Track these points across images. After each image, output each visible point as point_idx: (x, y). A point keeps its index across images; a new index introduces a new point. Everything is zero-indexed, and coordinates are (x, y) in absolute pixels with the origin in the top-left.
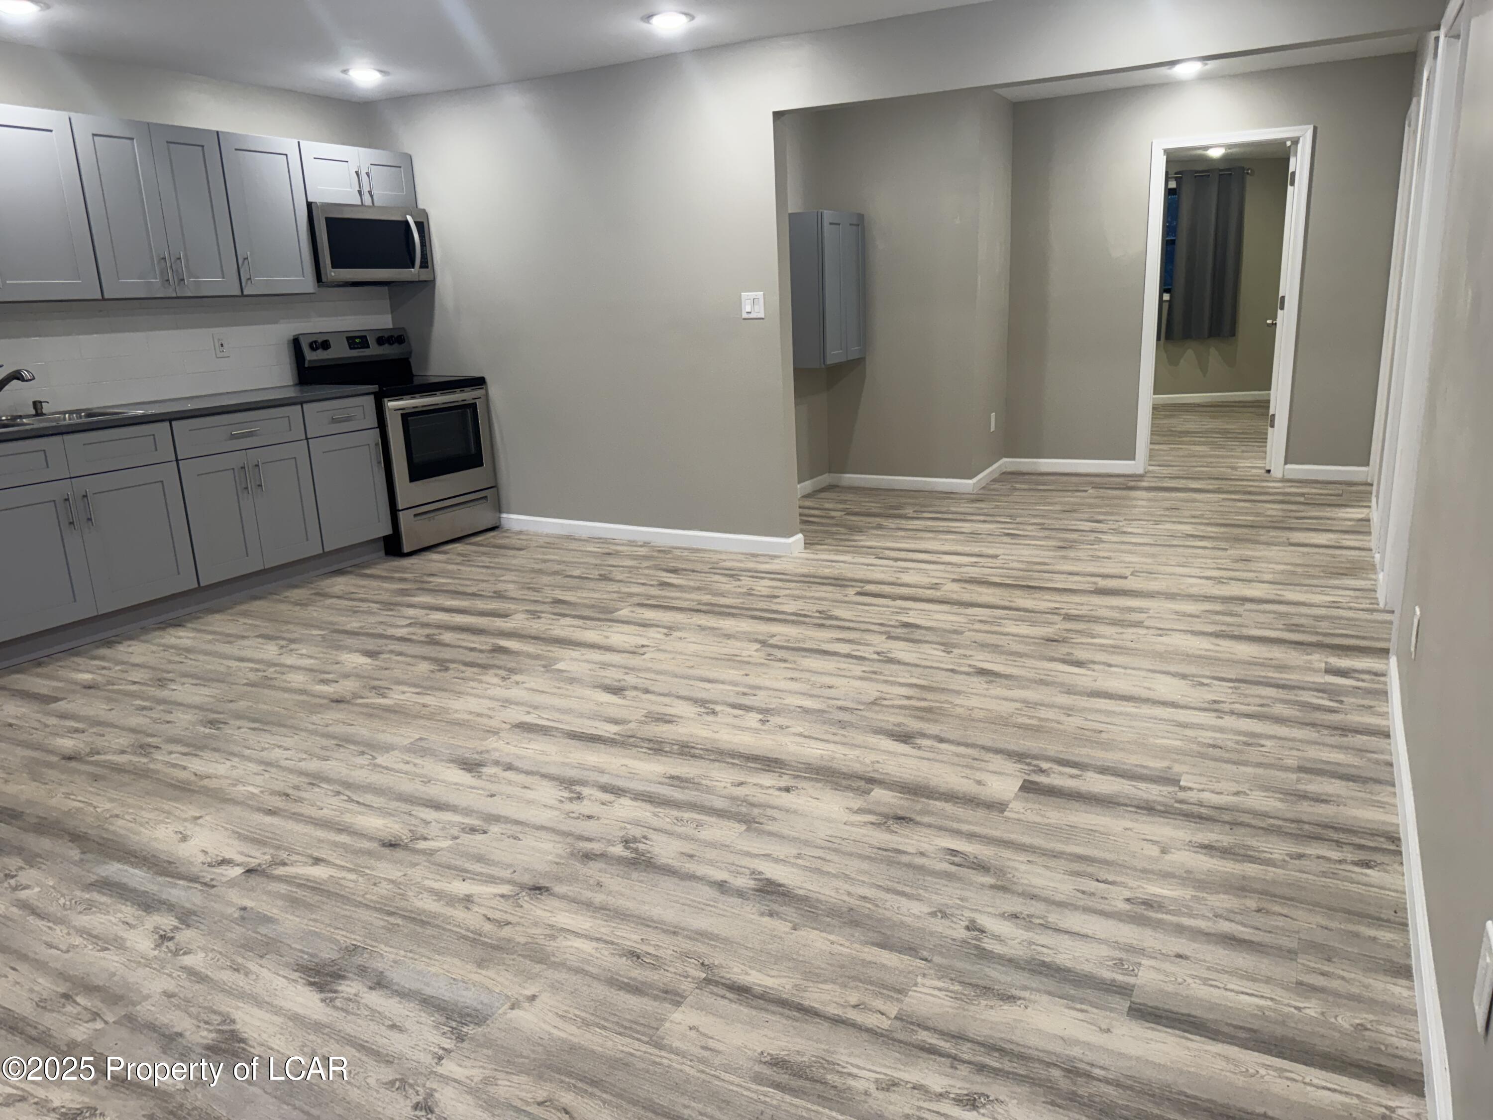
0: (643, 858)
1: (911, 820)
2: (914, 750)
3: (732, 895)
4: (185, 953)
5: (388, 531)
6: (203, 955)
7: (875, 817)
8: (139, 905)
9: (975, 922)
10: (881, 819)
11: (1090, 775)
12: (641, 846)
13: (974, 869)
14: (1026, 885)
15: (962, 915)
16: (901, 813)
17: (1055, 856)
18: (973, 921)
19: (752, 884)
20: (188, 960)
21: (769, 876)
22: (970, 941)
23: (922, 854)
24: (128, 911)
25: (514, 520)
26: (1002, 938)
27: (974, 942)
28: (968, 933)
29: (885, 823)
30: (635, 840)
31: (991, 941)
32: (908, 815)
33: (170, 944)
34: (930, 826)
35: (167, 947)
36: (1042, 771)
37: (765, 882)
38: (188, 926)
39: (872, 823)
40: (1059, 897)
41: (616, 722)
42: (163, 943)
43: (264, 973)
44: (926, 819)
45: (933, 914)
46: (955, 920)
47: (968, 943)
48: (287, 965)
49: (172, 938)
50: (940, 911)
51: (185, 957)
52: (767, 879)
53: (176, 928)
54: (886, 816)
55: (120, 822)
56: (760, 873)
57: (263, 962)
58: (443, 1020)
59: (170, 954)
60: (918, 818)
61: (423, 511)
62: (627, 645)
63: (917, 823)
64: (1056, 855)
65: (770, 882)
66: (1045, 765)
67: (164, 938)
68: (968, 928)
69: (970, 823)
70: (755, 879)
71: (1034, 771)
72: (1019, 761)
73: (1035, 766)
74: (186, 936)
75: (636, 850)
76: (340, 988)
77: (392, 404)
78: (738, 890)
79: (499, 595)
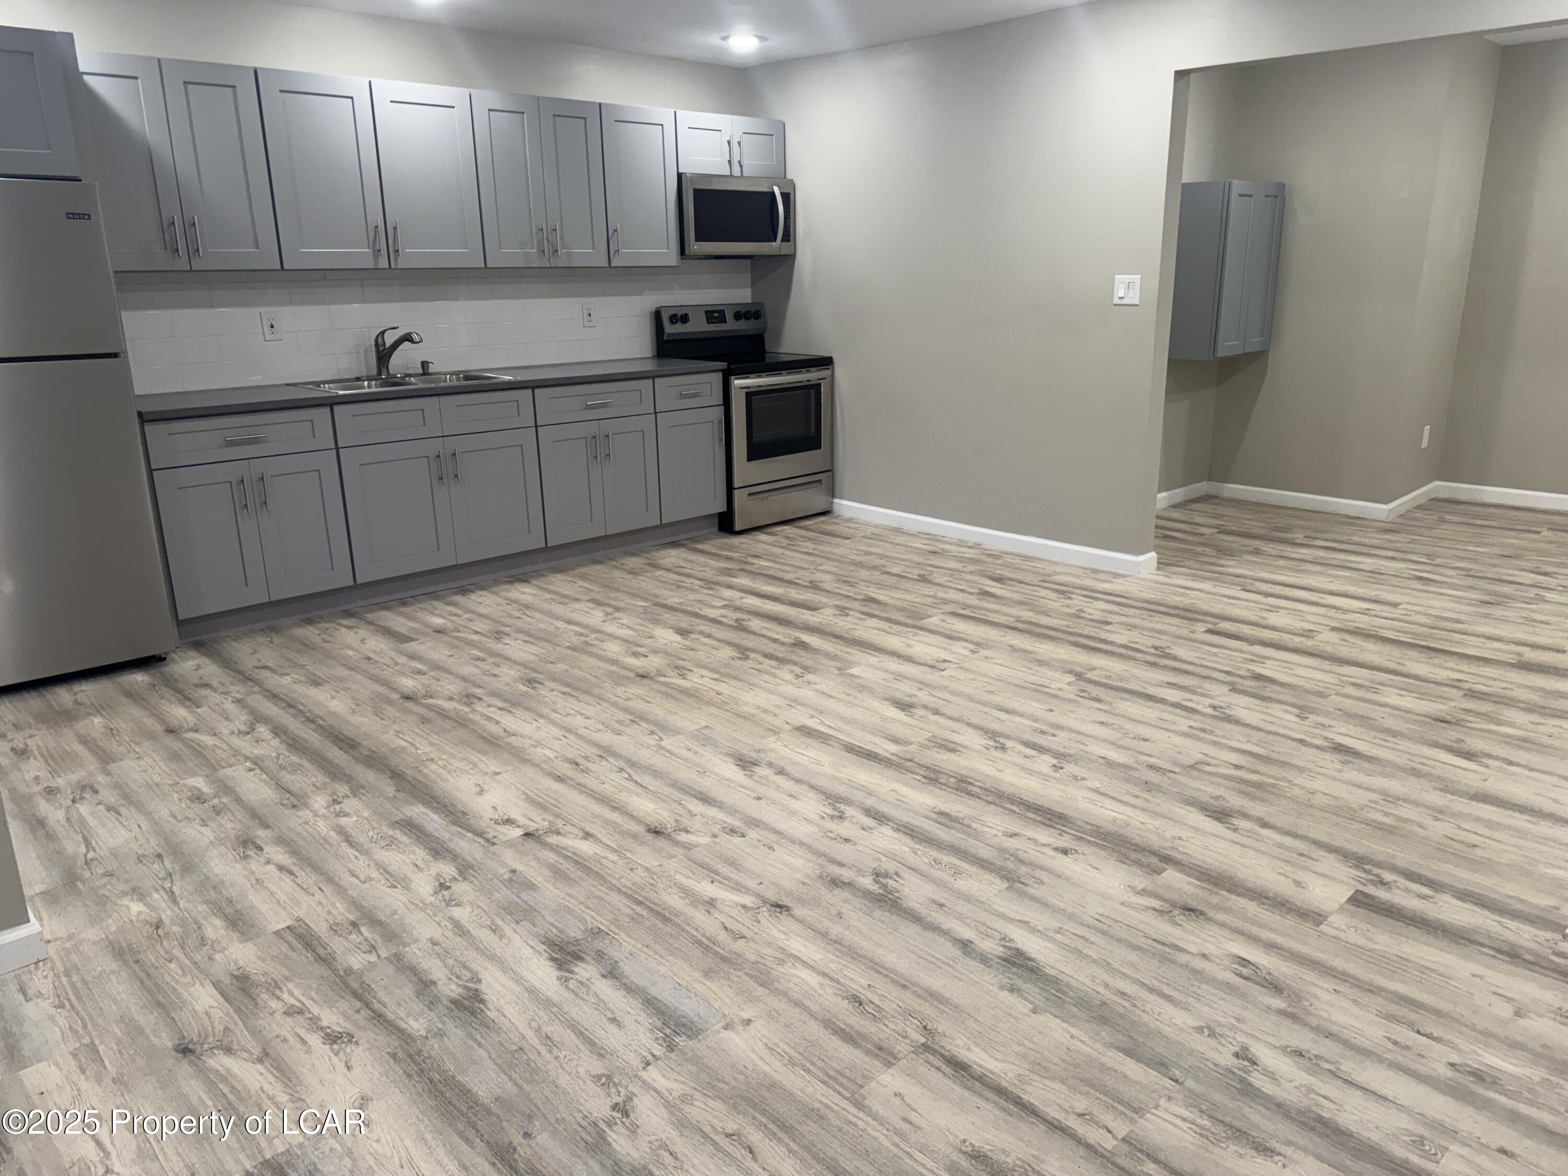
0: (890, 896)
1: (1202, 913)
2: (1228, 832)
3: (974, 959)
4: (456, 905)
5: (723, 508)
6: (470, 910)
7: (1160, 903)
8: (430, 850)
9: (1248, 1049)
10: (1167, 907)
11: (1446, 899)
12: (891, 883)
13: (1263, 986)
14: (1324, 1019)
15: (1234, 1039)
16: (1193, 904)
17: (1370, 991)
18: (1245, 1048)
19: (999, 951)
20: (456, 912)
21: (1020, 946)
22: (1236, 1071)
23: (1204, 956)
24: (421, 854)
25: (845, 506)
26: (1277, 1076)
27: (1240, 1073)
28: (1235, 1061)
29: (1171, 911)
30: (886, 875)
31: (1262, 1077)
32: (1199, 908)
33: (446, 893)
34: (1222, 925)
35: (443, 896)
36: (1382, 883)
37: (1014, 952)
38: (465, 879)
39: (1154, 909)
40: (1366, 1044)
41: (896, 741)
42: (440, 891)
43: (517, 940)
44: (1221, 917)
45: (1199, 1030)
46: (1223, 1040)
47: (1234, 1073)
48: (537, 936)
49: (449, 888)
50: (1209, 1028)
51: (455, 909)
52: (1017, 949)
53: (455, 879)
54: (1174, 905)
55: (434, 767)
56: (1011, 940)
57: (519, 928)
58: (659, 1024)
59: (443, 903)
60: (1211, 914)
61: (758, 491)
62: (928, 657)
63: (1209, 919)
64: (1372, 990)
65: (1019, 953)
66: (1388, 876)
67: (443, 886)
68: (1237, 1055)
69: (1274, 931)
70: (1004, 946)
71: (1373, 882)
72: (1357, 866)
73: (1376, 875)
74: (461, 888)
75: (885, 886)
76: (576, 970)
77: (738, 382)
78: (982, 955)
79: (814, 586)
